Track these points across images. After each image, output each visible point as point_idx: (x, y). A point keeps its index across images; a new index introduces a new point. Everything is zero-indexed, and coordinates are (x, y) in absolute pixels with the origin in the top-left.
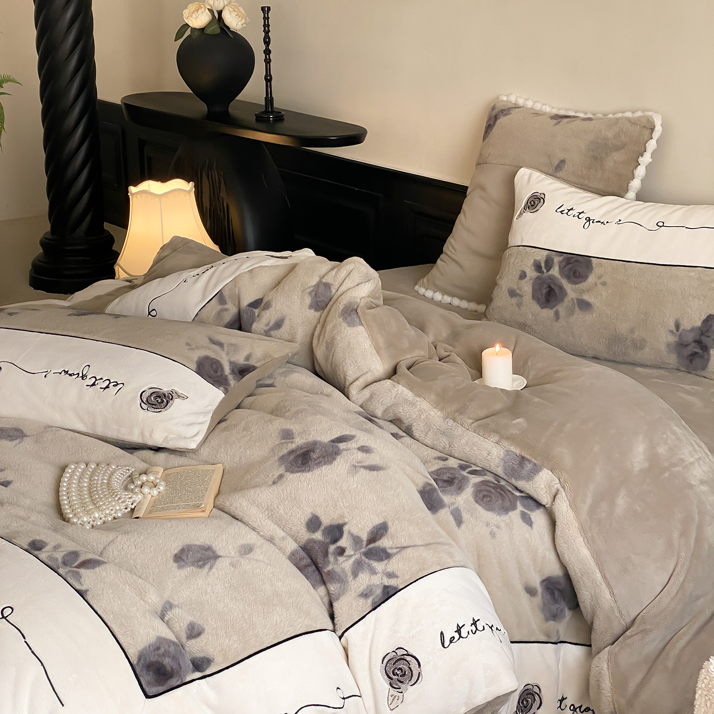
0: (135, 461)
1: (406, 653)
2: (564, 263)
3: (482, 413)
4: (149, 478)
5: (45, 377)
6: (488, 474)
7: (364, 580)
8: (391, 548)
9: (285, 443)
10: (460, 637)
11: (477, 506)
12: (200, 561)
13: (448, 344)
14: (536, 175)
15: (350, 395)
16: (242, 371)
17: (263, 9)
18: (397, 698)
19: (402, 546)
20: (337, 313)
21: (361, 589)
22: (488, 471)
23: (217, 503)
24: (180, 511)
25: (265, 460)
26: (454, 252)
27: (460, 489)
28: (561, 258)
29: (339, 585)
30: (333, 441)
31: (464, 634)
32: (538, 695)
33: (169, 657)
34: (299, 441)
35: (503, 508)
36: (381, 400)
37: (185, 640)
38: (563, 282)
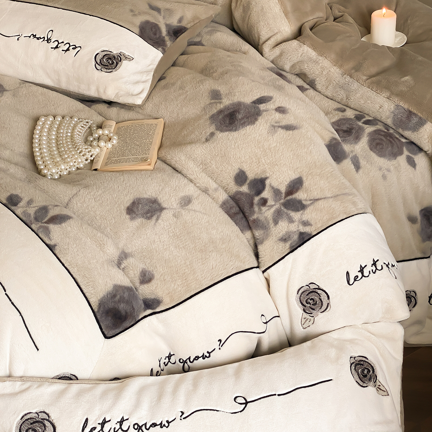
1: (317, 287)
4: (104, 132)
5: (18, 40)
6: (379, 123)
7: (283, 227)
8: (306, 200)
9: (214, 103)
10: (363, 276)
11: (372, 153)
12: (148, 213)
13: (340, 5)
15: (264, 53)
16: (177, 33)
18: (309, 320)
19: (315, 198)
21: (281, 235)
22: (380, 121)
23: (160, 155)
25: (198, 118)
27: (357, 138)
29: (263, 231)
30: (254, 102)
31: (366, 274)
32: (414, 298)
33: (123, 302)
34: (226, 102)
35: (392, 153)
36: (289, 58)
37: (139, 285)
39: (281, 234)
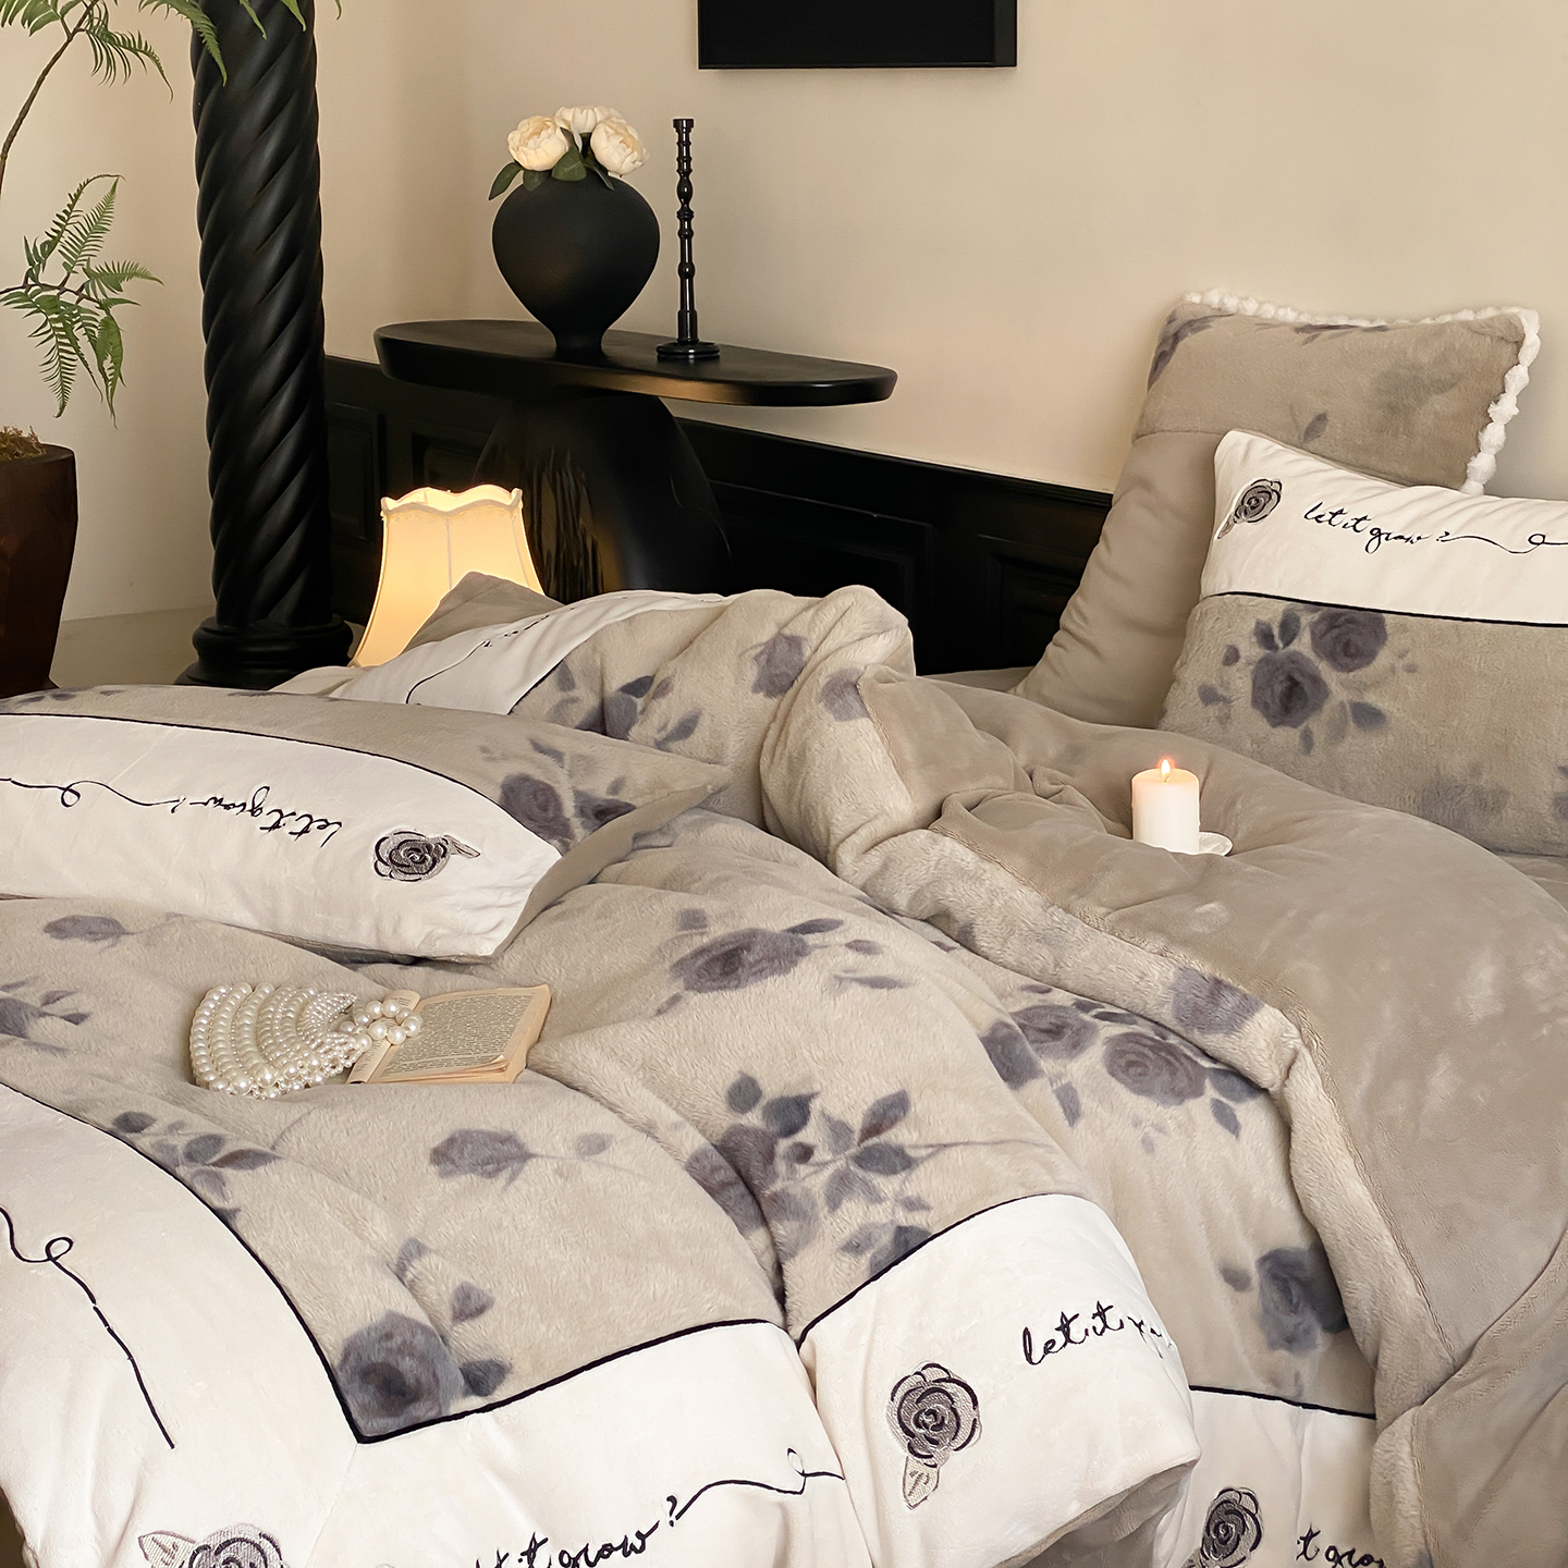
0: (360, 981)
1: (946, 1376)
2: (1323, 627)
4: (387, 1008)
5: (173, 811)
6: (1141, 1021)
7: (854, 1215)
8: (916, 1147)
9: (686, 935)
10: (1068, 1340)
11: (1114, 1082)
12: (488, 1164)
13: (1058, 770)
14: (1263, 444)
15: (839, 866)
16: (602, 813)
17: (677, 123)
18: (924, 1479)
19: (940, 1142)
20: (814, 694)
21: (847, 1234)
22: (1141, 1016)
23: (534, 1058)
24: (450, 1069)
25: (641, 971)
26: (1082, 624)
27: (1077, 1046)
28: (1316, 616)
29: (798, 1223)
30: (793, 930)
31: (1076, 1333)
32: (1253, 1516)
33: (412, 1355)
34: (717, 931)
35: (1172, 1090)
36: (906, 874)
37: (449, 1323)
38: (1320, 668)
39: (847, 1232)
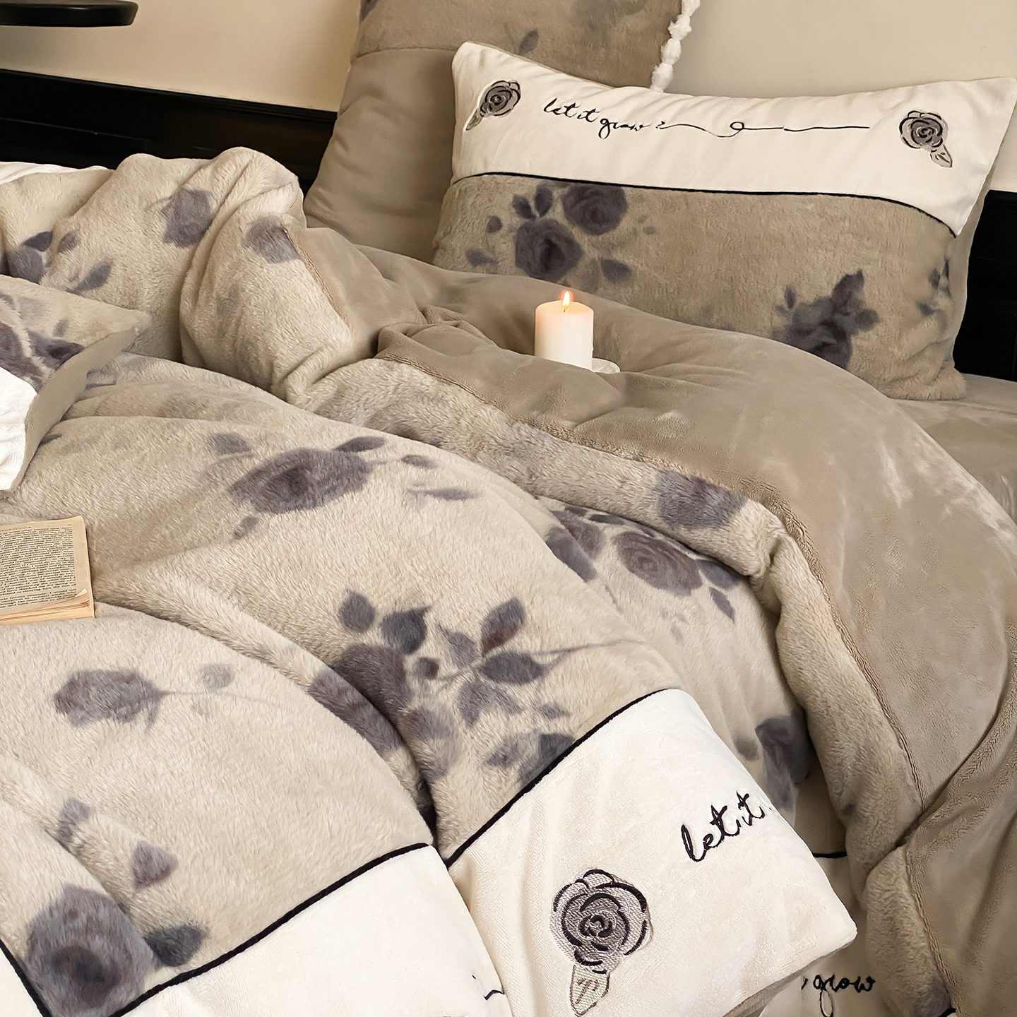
1: (609, 880)
2: (572, 198)
3: (583, 409)
6: (627, 521)
7: (494, 726)
8: (541, 653)
9: (231, 459)
10: (724, 834)
11: (636, 579)
12: (121, 706)
14: (494, 54)
15: (291, 395)
16: (60, 353)
18: (593, 985)
19: (564, 648)
21: (491, 747)
22: (625, 517)
23: (101, 591)
24: (26, 607)
28: (566, 190)
29: (442, 741)
30: (343, 448)
31: (730, 827)
33: (101, 933)
34: (263, 455)
35: (679, 581)
36: (363, 399)
37: (131, 890)
38: (573, 232)
39: (491, 745)
